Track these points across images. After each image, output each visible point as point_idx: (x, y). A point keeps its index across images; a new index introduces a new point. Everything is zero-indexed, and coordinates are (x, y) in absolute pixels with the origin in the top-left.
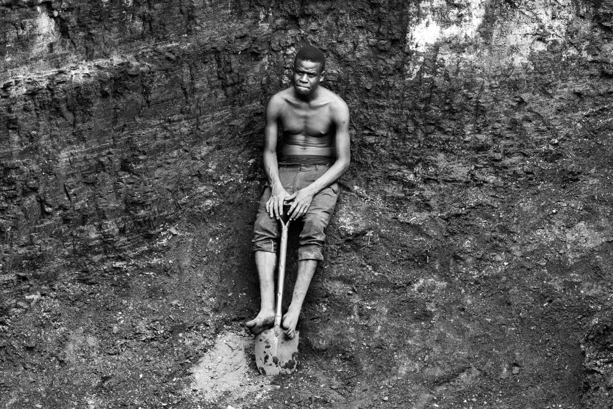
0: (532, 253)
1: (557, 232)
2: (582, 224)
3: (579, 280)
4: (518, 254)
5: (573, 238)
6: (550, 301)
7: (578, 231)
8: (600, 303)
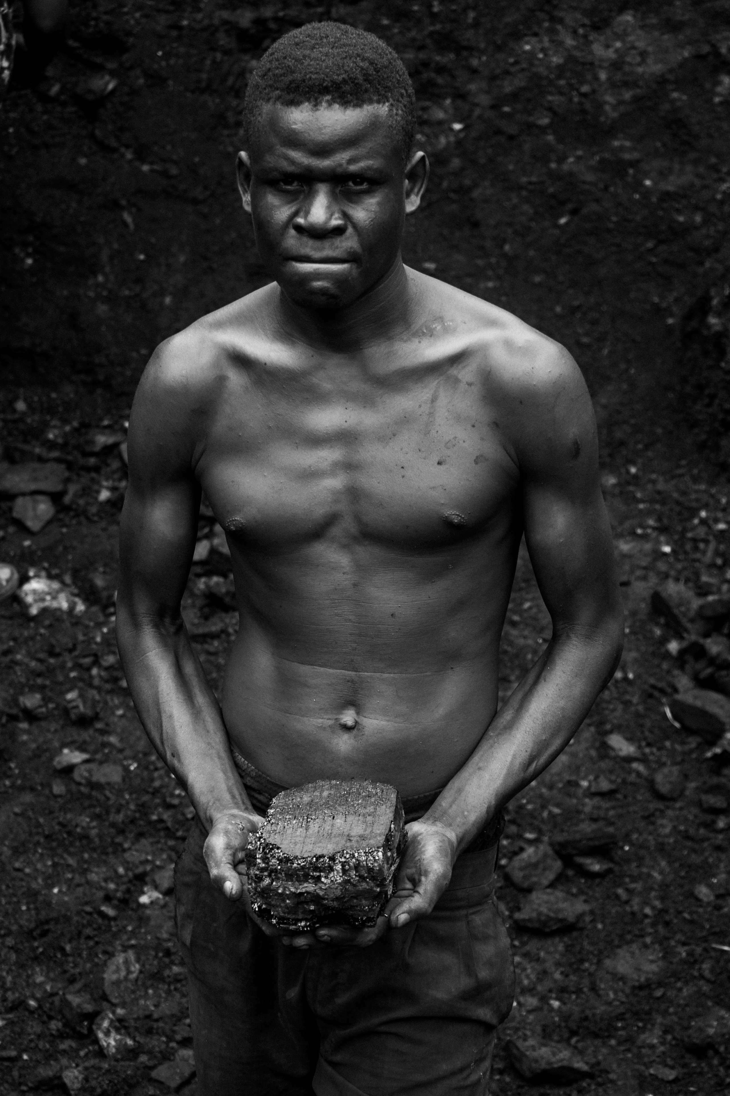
0: (514, 97)
1: (569, 42)
2: (628, 17)
3: (636, 155)
4: (484, 100)
5: (611, 54)
6: (574, 212)
7: (621, 37)
8: (696, 208)
